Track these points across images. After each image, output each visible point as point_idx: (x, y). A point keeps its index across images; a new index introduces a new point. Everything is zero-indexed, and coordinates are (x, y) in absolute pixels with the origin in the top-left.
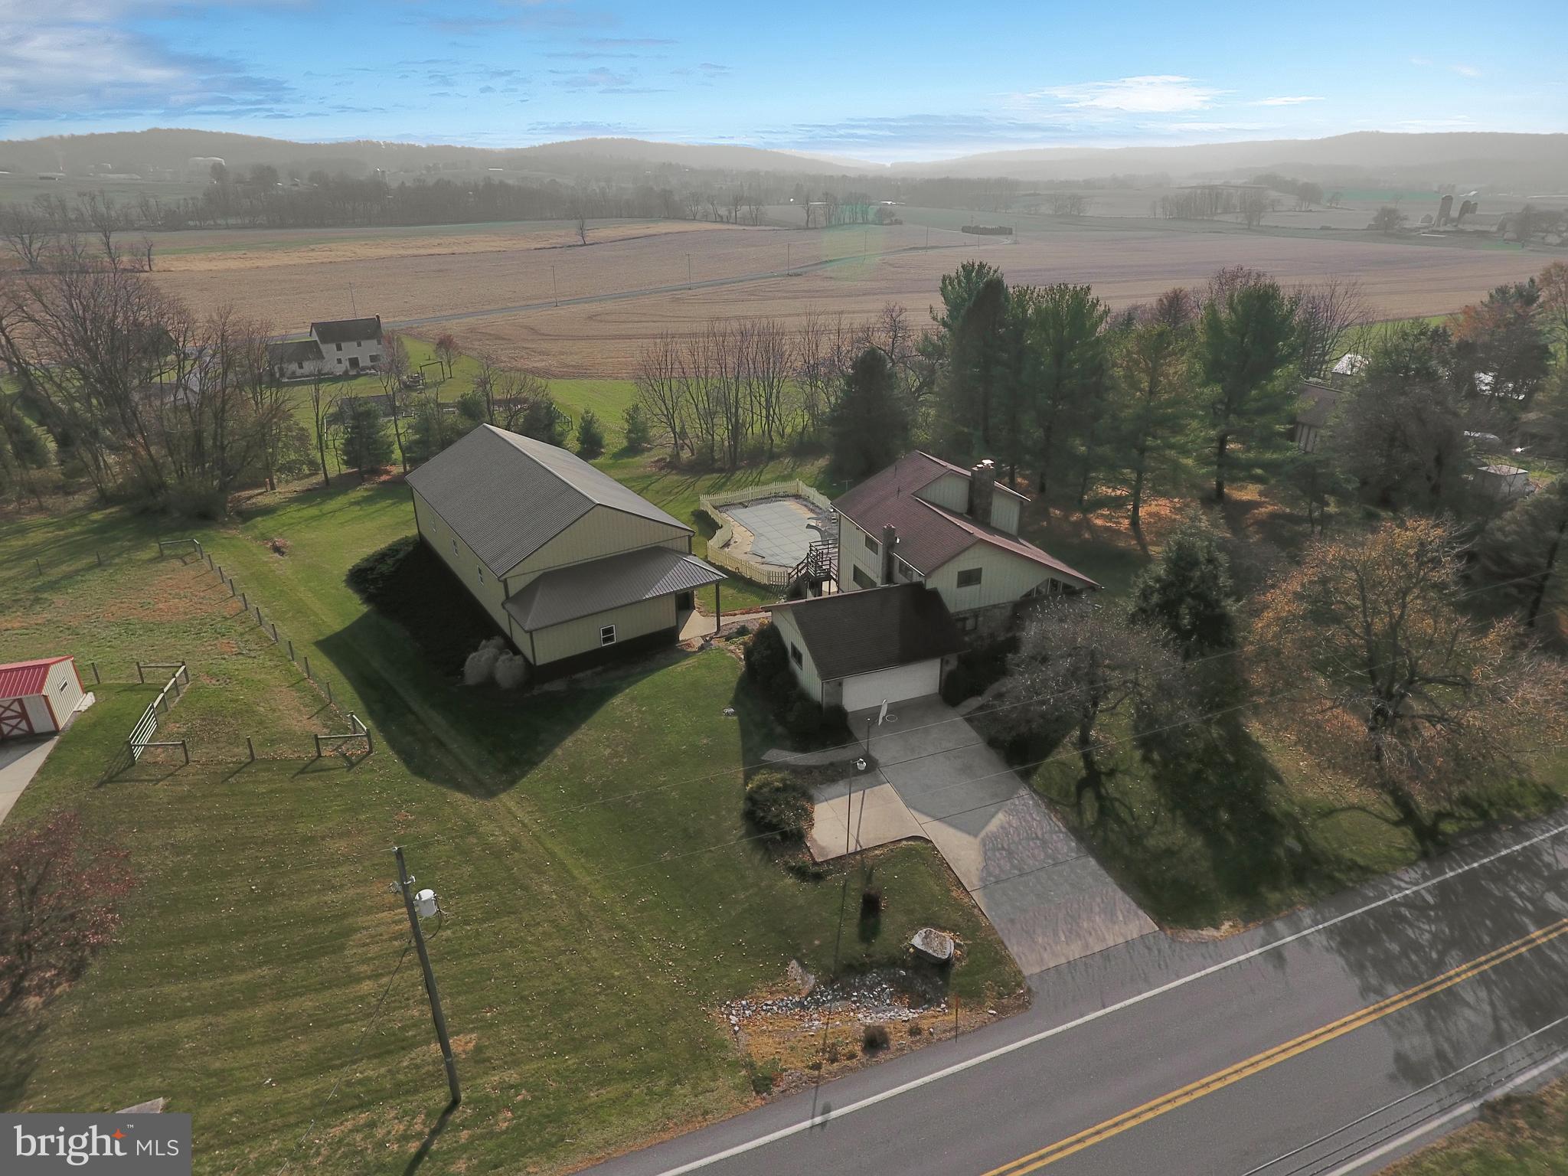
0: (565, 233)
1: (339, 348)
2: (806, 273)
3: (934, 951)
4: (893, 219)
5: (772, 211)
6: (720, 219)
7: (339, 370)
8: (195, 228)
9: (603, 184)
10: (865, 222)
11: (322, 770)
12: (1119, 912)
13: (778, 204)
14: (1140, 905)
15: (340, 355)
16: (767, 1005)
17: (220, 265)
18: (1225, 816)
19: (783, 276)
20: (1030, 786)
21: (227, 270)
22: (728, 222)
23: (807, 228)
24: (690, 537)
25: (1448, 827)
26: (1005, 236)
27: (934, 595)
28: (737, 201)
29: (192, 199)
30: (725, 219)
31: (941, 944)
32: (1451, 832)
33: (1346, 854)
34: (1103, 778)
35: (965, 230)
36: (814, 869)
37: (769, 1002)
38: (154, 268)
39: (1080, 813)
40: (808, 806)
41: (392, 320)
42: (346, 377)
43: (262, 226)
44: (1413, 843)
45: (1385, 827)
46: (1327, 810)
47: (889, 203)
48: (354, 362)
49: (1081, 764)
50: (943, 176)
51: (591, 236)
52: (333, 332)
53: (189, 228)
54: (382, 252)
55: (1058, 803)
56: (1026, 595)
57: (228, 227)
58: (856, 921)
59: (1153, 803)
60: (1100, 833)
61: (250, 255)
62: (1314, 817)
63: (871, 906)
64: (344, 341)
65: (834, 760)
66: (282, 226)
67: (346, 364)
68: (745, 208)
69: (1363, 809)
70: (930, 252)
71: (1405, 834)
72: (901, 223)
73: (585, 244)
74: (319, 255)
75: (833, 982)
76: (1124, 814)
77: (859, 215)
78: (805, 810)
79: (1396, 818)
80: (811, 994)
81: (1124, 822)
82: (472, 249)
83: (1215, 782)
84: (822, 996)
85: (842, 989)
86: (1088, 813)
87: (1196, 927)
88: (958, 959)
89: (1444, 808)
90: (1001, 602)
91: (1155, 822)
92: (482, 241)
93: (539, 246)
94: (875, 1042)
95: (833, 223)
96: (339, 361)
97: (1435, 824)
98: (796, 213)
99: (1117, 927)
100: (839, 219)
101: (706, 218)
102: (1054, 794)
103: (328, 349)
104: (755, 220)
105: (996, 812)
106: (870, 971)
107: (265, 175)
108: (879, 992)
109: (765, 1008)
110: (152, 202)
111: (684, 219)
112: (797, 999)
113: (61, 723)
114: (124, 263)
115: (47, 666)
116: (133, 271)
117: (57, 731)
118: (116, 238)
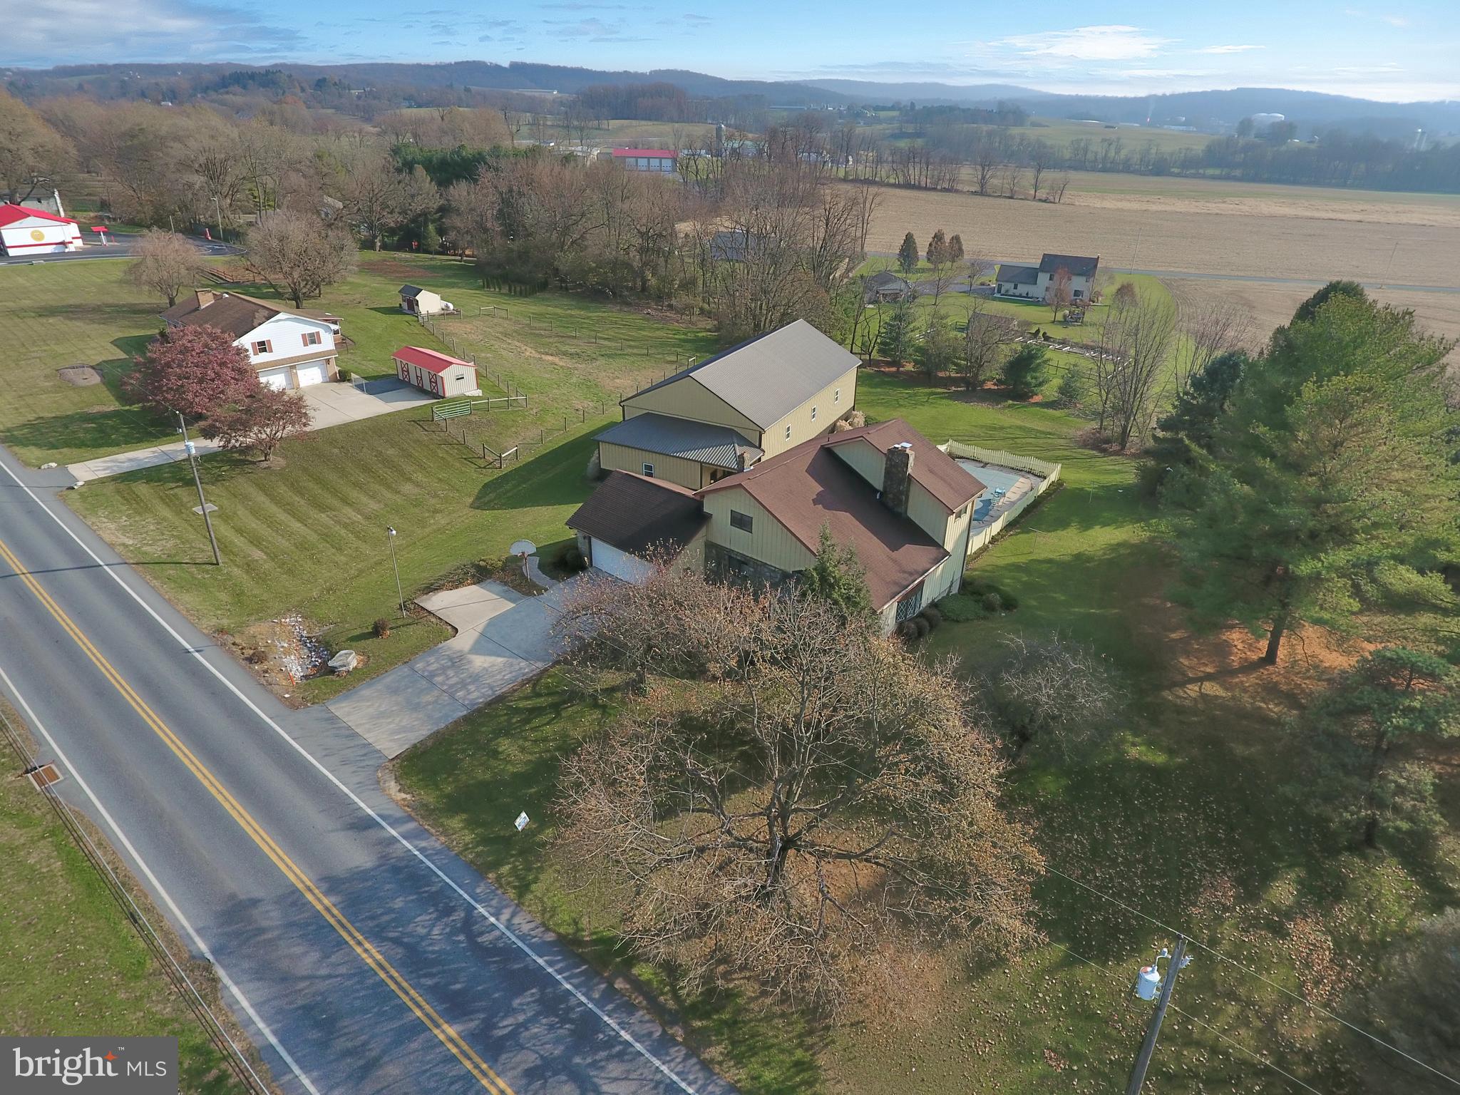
1: (1052, 278)
3: (334, 659)
7: (1041, 296)
11: (472, 463)
12: (403, 734)
14: (415, 746)
15: (1049, 283)
24: (761, 435)
27: (707, 518)
31: (340, 660)
36: (411, 603)
39: (525, 698)
40: (469, 581)
55: (534, 684)
58: (366, 631)
63: (376, 630)
64: (1059, 273)
85: (316, 647)
86: (529, 702)
87: (398, 778)
88: (338, 676)
90: (772, 564)
94: (255, 658)
96: (1046, 289)
99: (386, 736)
102: (544, 681)
103: (1043, 278)
113: (447, 395)
114: (1042, 194)
115: (451, 363)
116: (1045, 201)
117: (443, 397)
118: (1044, 174)
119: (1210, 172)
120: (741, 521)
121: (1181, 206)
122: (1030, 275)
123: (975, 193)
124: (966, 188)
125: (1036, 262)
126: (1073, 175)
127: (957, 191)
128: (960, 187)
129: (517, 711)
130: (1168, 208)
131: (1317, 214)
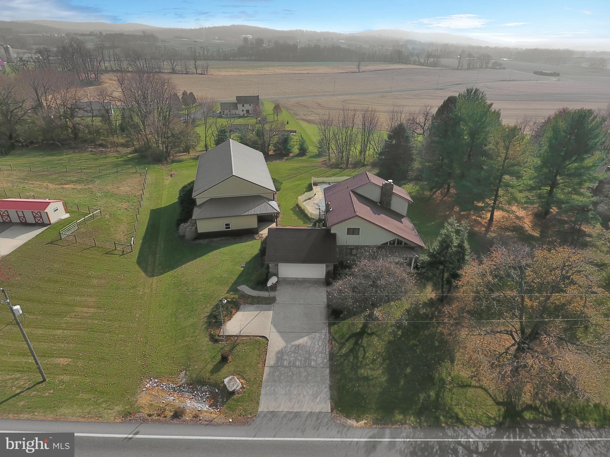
0: (352, 67)
1: (243, 106)
2: (445, 88)
3: (229, 386)
4: (501, 66)
5: (443, 61)
6: (421, 64)
7: (242, 114)
8: (232, 60)
9: (380, 48)
10: (487, 67)
11: (113, 254)
12: (319, 398)
13: (452, 58)
14: (332, 398)
15: (243, 108)
16: (163, 384)
17: (229, 73)
18: (408, 370)
19: (434, 89)
20: (330, 329)
21: (230, 75)
22: (423, 65)
23: (458, 69)
24: (274, 194)
25: (528, 415)
26: (554, 77)
27: (334, 235)
28: (429, 56)
29: (233, 50)
30: (422, 64)
31: (233, 384)
32: (527, 418)
33: (457, 410)
34: (366, 335)
35: (536, 73)
36: (217, 337)
37: (164, 384)
38: (209, 73)
39: (341, 348)
40: (234, 311)
41: (272, 97)
42: (243, 117)
43: (253, 60)
44: (499, 417)
45: (490, 402)
46: (465, 384)
47: (505, 59)
48: (248, 111)
49: (361, 326)
50: (535, 47)
51: (362, 68)
52: (241, 100)
53: (230, 60)
54: (284, 71)
55: (335, 340)
56: (384, 244)
57: (242, 60)
58: (215, 363)
59: (379, 353)
60: (342, 360)
61: (241, 70)
62: (455, 385)
63: (224, 359)
64: (245, 103)
65: (260, 295)
66: (260, 60)
67: (245, 112)
68: (432, 59)
69: (486, 390)
70: (510, 83)
71: (499, 410)
72: (505, 69)
73: (359, 72)
74: (263, 71)
75: (191, 384)
76: (361, 354)
77: (484, 64)
78: (231, 312)
79: (501, 400)
80: (180, 386)
81: (358, 358)
82: (316, 72)
83: (418, 353)
84: (184, 388)
85: (192, 388)
86: (345, 349)
87: (348, 417)
88: (238, 393)
89: (536, 404)
90: (370, 245)
91: (372, 363)
92: (322, 69)
93: (341, 72)
94: (178, 414)
95: (471, 67)
96: (243, 111)
97: (523, 411)
98: (454, 62)
99: (312, 404)
100: (474, 66)
101: (414, 63)
102: (336, 336)
103: (240, 106)
104: (435, 65)
105: (305, 336)
106: (206, 385)
107: (260, 41)
108: (203, 395)
109: (162, 385)
110: (221, 51)
111: (405, 63)
112: (174, 386)
113: (52, 222)
114: (199, 71)
115: (49, 203)
116: (201, 74)
117: (50, 224)
118: (198, 63)
119: (244, 58)
120: (353, 231)
121: (250, 72)
122: (235, 106)
123: (171, 73)
124: (166, 71)
125: (234, 100)
126: (210, 63)
127: (162, 73)
128: (163, 71)
129: (346, 355)
130: (247, 74)
131: (295, 72)
